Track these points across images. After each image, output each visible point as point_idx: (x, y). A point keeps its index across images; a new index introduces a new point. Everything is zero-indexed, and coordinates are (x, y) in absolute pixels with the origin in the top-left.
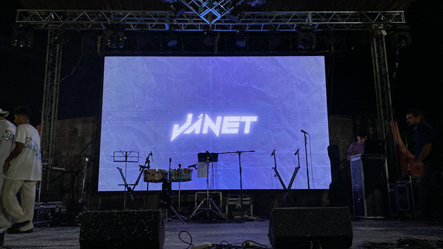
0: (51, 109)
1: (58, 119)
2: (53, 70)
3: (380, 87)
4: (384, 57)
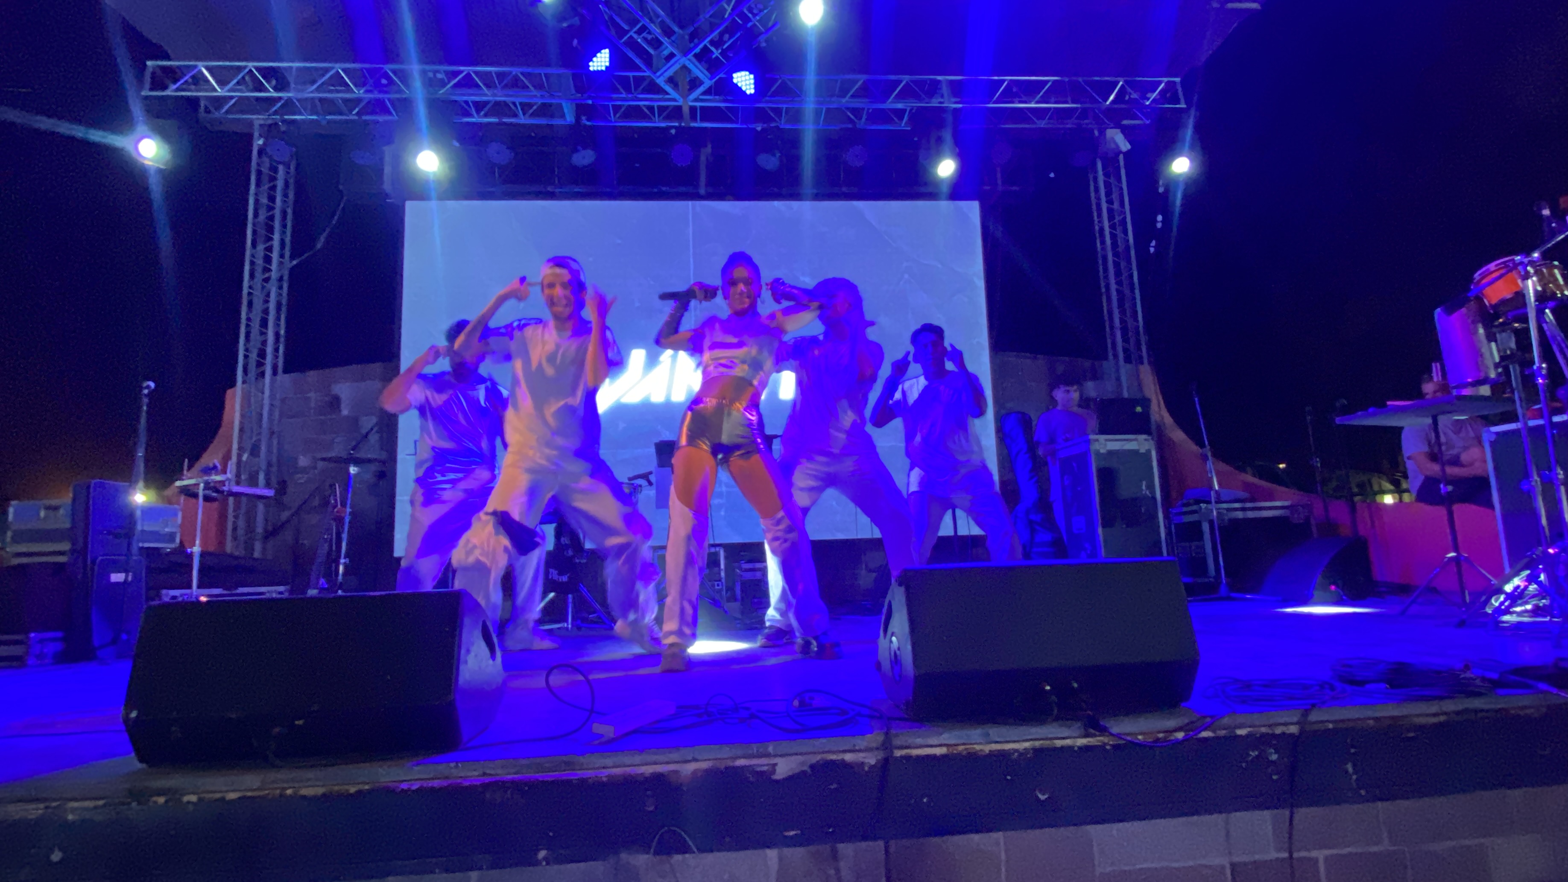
1: (284, 373)
2: (268, 239)
4: (1122, 206)
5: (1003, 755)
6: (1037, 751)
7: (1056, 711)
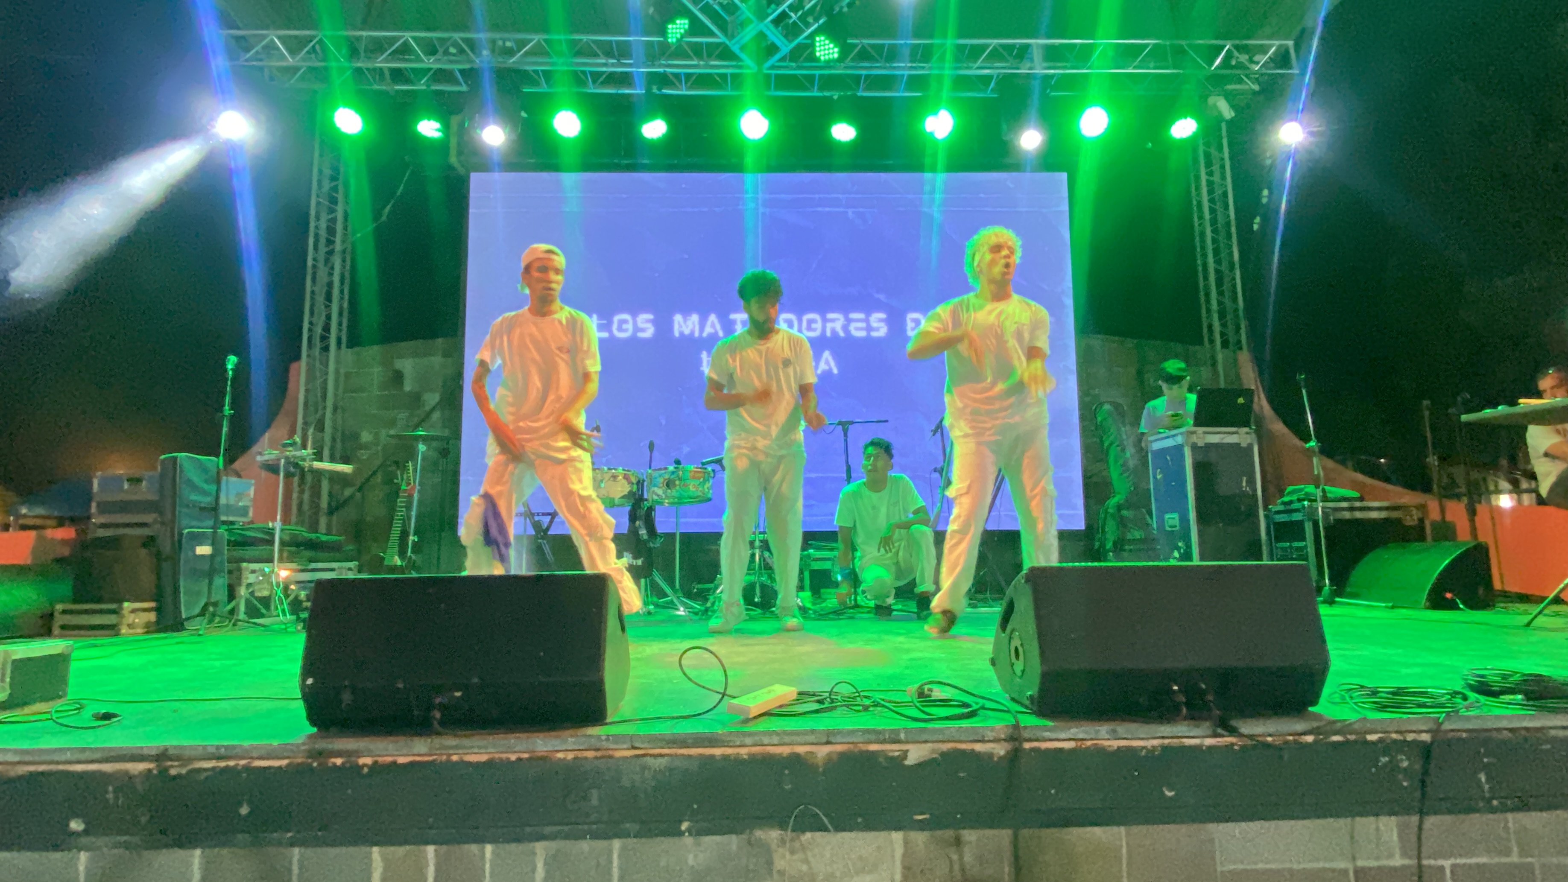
0: (329, 317)
1: (348, 347)
2: (332, 211)
3: (1211, 260)
4: (1223, 178)
5: (1131, 751)
6: (1165, 748)
7: (1184, 710)
